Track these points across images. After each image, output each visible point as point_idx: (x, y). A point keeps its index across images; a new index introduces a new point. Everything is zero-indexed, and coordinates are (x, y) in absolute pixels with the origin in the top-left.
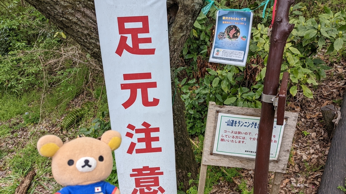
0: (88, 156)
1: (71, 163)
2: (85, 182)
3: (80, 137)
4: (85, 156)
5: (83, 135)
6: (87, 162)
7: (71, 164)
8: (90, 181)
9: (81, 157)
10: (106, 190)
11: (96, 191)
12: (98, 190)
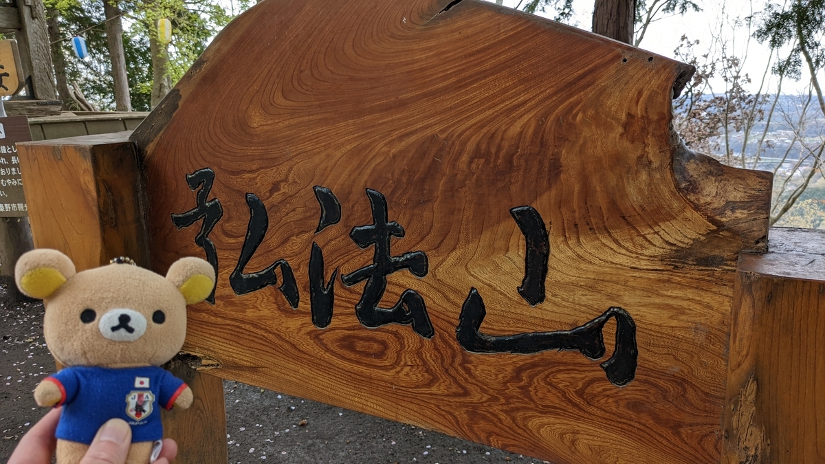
0: (131, 308)
2: (115, 362)
3: (120, 262)
5: (127, 259)
7: (88, 319)
8: (128, 361)
9: (114, 308)
10: (161, 386)
11: (137, 385)
12: (142, 383)
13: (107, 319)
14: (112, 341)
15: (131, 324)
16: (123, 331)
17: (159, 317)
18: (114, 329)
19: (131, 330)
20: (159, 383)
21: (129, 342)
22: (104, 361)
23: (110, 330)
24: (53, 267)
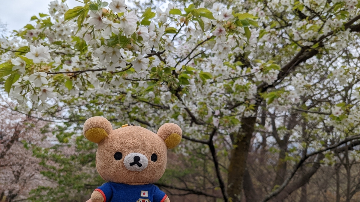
0: (140, 152)
6: (137, 159)
7: (118, 158)
9: (131, 152)
10: (154, 196)
11: (142, 195)
12: (144, 194)
14: (130, 171)
15: (140, 162)
17: (154, 157)
19: (140, 165)
20: (153, 195)
21: (139, 172)
22: (125, 181)
23: (129, 165)
24: (103, 128)
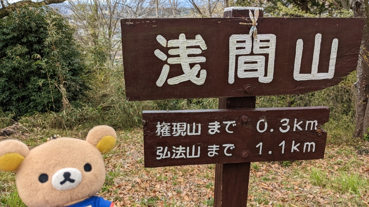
0: (69, 167)
1: (43, 178)
2: (68, 202)
3: (54, 138)
4: (64, 167)
5: (58, 135)
6: (67, 176)
7: (44, 180)
8: (76, 200)
9: (58, 170)
13: (56, 177)
14: (63, 191)
15: (72, 177)
16: (68, 183)
17: (88, 168)
18: (62, 183)
19: (72, 181)
21: (73, 189)
22: (60, 204)
23: (59, 184)
